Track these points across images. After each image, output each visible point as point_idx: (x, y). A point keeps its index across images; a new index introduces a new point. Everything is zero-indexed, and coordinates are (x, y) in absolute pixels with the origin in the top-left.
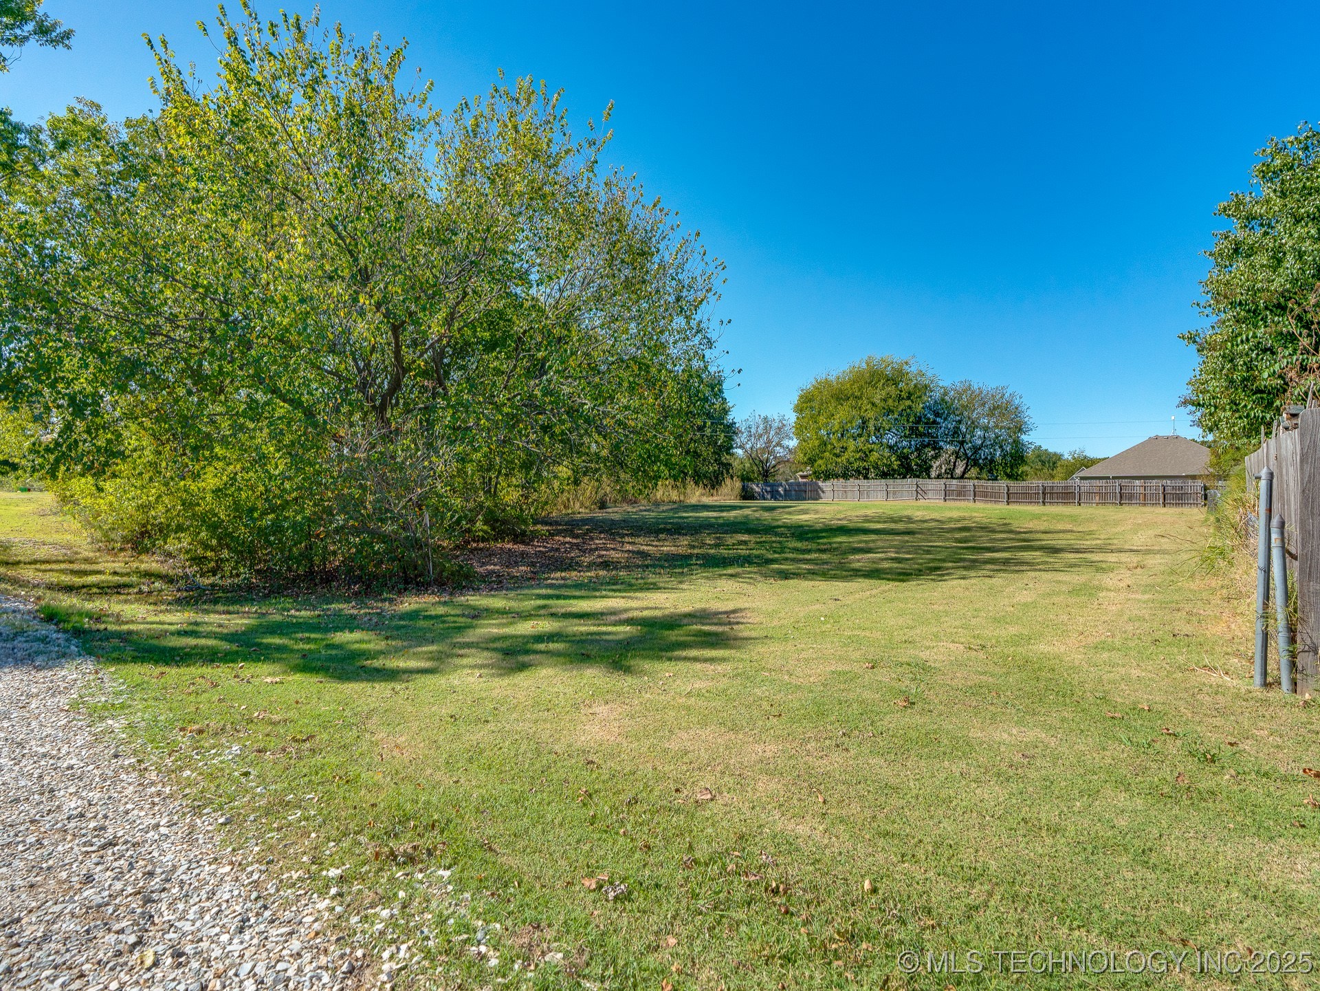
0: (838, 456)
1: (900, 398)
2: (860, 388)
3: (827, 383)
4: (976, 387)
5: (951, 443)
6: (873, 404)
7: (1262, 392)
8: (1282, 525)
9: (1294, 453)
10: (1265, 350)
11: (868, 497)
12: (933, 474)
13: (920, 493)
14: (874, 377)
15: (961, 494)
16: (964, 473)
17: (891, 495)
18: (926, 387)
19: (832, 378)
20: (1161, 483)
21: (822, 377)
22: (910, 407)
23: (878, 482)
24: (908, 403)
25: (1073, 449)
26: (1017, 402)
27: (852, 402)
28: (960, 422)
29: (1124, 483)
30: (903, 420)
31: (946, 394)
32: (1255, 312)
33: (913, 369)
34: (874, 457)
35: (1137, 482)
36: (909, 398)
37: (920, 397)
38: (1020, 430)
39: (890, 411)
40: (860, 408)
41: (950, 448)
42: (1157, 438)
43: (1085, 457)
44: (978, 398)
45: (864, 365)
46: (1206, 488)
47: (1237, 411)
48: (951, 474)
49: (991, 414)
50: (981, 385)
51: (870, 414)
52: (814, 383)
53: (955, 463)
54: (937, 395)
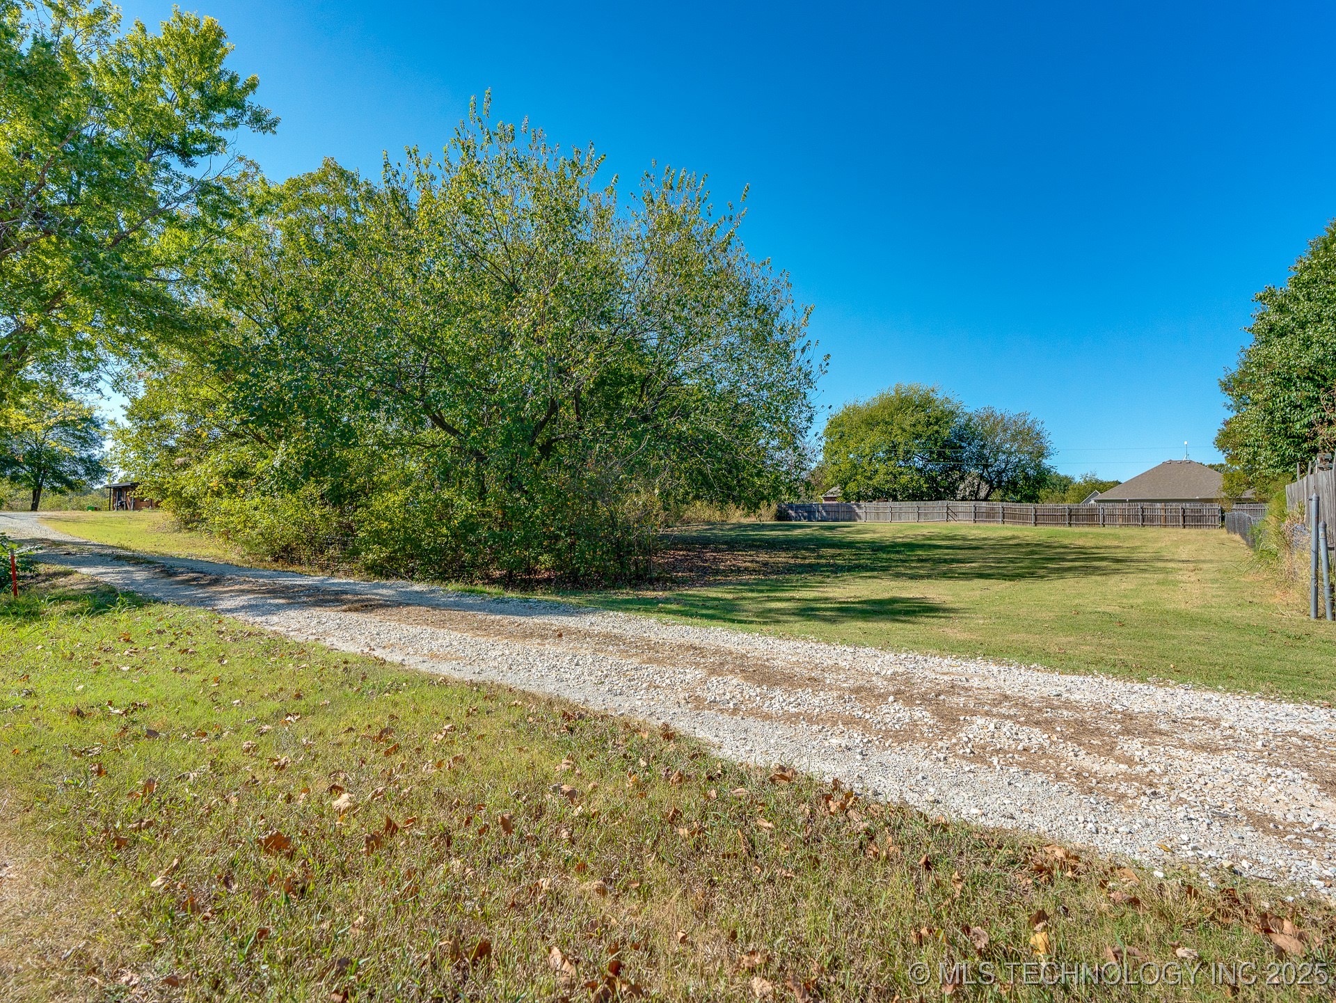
0: (870, 479)
1: (929, 424)
2: (891, 415)
3: (856, 410)
4: (998, 413)
5: (976, 466)
6: (904, 430)
7: (1294, 437)
8: (1325, 526)
9: (1328, 484)
10: (1296, 407)
11: (900, 519)
12: (958, 497)
13: (950, 514)
14: (904, 404)
15: (990, 515)
16: (988, 495)
17: (922, 517)
18: (952, 413)
19: (860, 404)
20: (1180, 506)
21: (851, 402)
22: (937, 432)
23: (909, 504)
24: (936, 428)
25: (1084, 473)
26: (1038, 428)
27: (882, 427)
28: (983, 447)
29: (1146, 505)
30: (930, 444)
31: (970, 420)
32: (1290, 380)
33: (939, 396)
34: (904, 479)
35: (1158, 505)
36: (936, 423)
37: (947, 422)
38: (1041, 455)
39: (918, 436)
40: (890, 433)
41: (975, 471)
42: (1171, 462)
43: (1097, 481)
44: (1001, 424)
45: (893, 393)
46: (1222, 511)
47: (1276, 450)
48: (975, 496)
49: (1014, 438)
50: (1003, 412)
51: (900, 439)
52: (842, 408)
53: (979, 485)
54: (962, 421)
